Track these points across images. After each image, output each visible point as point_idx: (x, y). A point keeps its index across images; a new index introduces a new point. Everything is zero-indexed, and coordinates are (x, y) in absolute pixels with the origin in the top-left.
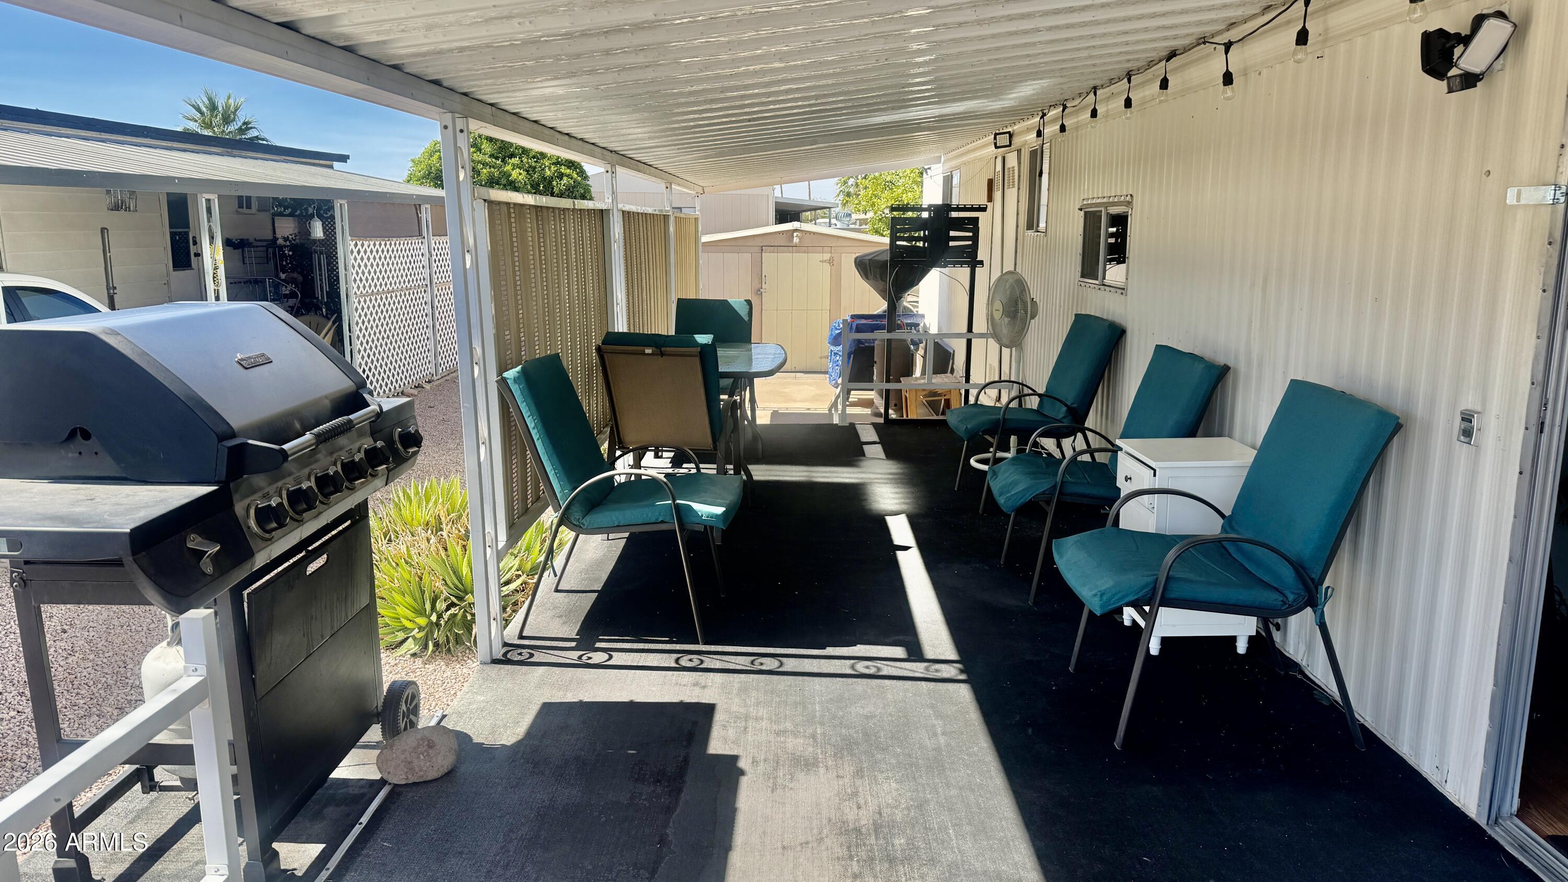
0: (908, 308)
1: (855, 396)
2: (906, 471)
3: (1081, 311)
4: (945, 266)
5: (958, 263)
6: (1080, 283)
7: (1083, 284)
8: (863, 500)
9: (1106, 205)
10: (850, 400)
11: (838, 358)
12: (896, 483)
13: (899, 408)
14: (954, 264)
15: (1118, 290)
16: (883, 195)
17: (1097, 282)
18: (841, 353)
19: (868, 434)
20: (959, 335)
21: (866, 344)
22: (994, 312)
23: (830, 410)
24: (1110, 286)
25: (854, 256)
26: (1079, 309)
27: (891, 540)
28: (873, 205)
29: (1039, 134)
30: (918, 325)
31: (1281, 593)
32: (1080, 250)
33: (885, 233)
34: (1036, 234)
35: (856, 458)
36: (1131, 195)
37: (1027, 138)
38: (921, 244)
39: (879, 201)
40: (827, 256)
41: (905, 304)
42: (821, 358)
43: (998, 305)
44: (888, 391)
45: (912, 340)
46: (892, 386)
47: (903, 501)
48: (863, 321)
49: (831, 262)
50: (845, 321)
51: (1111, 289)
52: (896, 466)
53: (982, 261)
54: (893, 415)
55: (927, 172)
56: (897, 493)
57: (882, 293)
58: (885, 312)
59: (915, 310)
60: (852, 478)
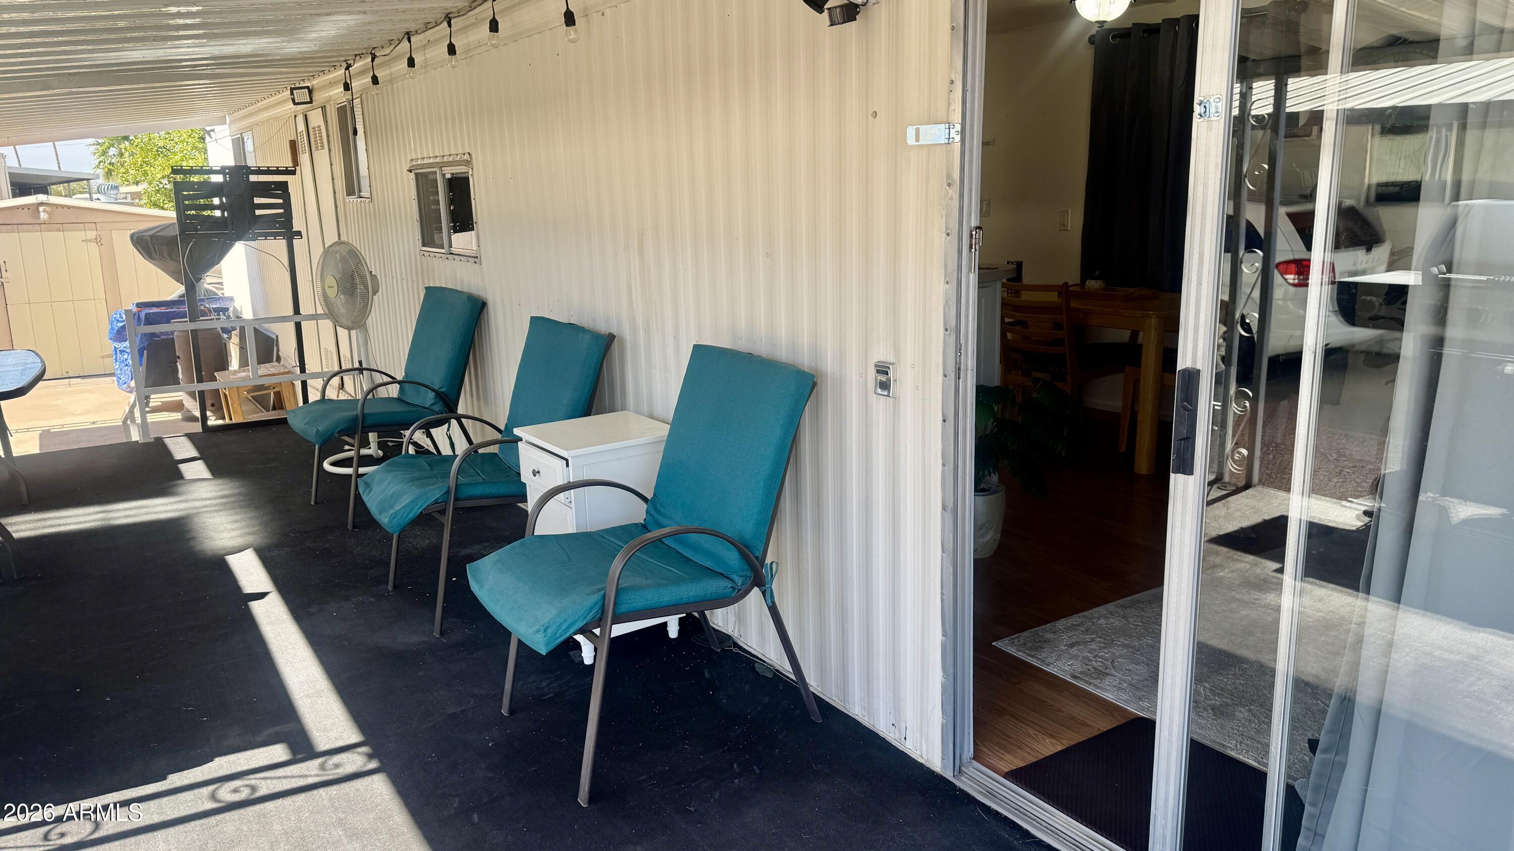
0: (211, 291)
1: (157, 399)
2: (243, 490)
3: (429, 283)
4: (255, 239)
5: (270, 234)
6: (422, 253)
7: (426, 254)
8: (189, 539)
9: (441, 165)
10: (151, 405)
11: (126, 356)
12: (233, 509)
13: (219, 412)
14: (266, 236)
15: (470, 259)
16: (157, 163)
17: (443, 251)
18: (128, 350)
19: (181, 448)
20: (284, 319)
21: (163, 337)
22: (327, 290)
23: (125, 422)
24: (459, 255)
25: (130, 233)
26: (426, 282)
27: (238, 588)
28: (145, 174)
29: (347, 87)
30: (227, 309)
31: (728, 578)
32: (416, 216)
33: (166, 206)
34: (359, 200)
35: (170, 483)
36: (469, 154)
37: (331, 94)
38: (218, 213)
39: (152, 169)
40: (92, 234)
41: (206, 286)
42: (103, 357)
43: (331, 281)
44: (202, 393)
45: (222, 329)
46: (206, 386)
47: (246, 530)
48: (155, 310)
49: (98, 241)
50: (127, 312)
51: (461, 258)
52: (229, 486)
53: (300, 232)
54: (213, 421)
55: (210, 135)
56: (236, 521)
57: (176, 275)
58: (183, 296)
59: (219, 293)
60: (169, 511)
